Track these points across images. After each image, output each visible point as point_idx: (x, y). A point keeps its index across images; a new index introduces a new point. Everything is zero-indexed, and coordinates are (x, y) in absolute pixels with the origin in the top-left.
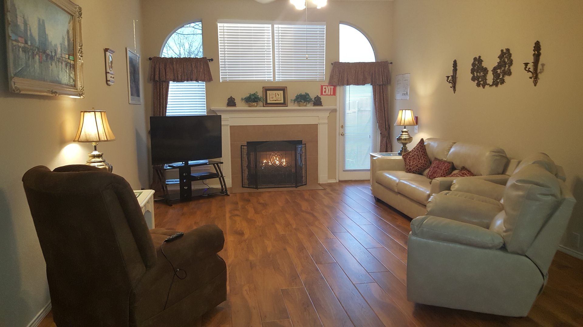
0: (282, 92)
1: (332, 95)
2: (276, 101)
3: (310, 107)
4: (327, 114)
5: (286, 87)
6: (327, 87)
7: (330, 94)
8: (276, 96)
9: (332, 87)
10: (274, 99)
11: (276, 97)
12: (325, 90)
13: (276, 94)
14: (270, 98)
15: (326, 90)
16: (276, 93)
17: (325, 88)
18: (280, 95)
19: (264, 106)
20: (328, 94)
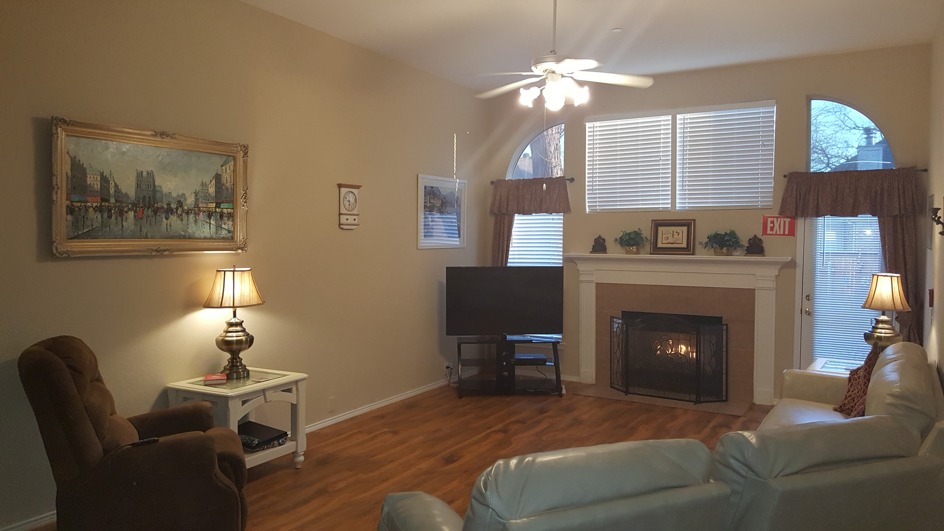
0: (685, 229)
1: (786, 235)
2: (672, 244)
3: (738, 256)
4: (774, 271)
5: (694, 220)
6: (775, 219)
7: (782, 233)
8: (673, 235)
9: (788, 220)
10: (671, 240)
11: (673, 237)
12: (772, 225)
13: (675, 232)
14: (663, 240)
15: (774, 225)
16: (673, 231)
17: (772, 222)
18: (681, 234)
19: (651, 254)
20: (778, 233)
